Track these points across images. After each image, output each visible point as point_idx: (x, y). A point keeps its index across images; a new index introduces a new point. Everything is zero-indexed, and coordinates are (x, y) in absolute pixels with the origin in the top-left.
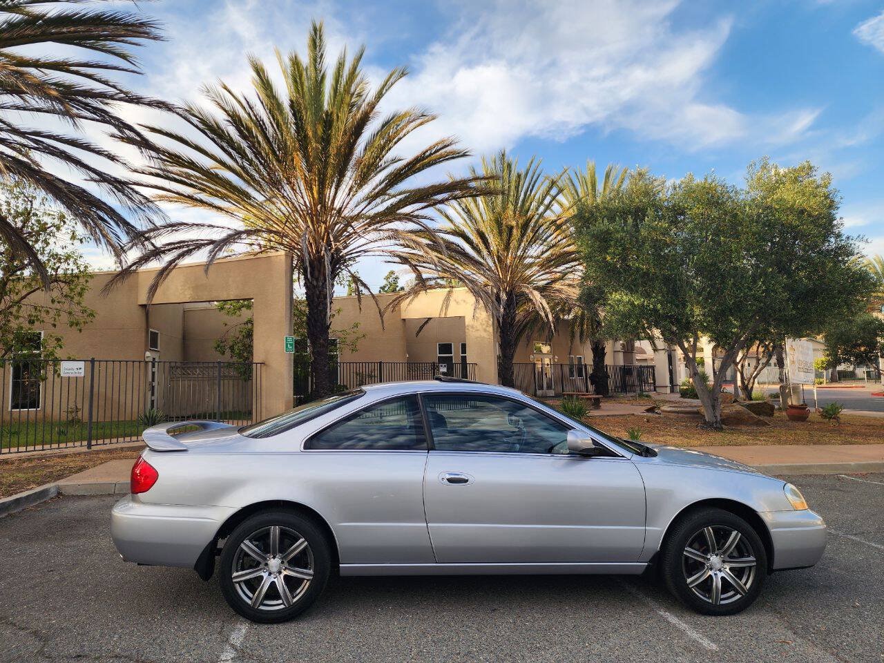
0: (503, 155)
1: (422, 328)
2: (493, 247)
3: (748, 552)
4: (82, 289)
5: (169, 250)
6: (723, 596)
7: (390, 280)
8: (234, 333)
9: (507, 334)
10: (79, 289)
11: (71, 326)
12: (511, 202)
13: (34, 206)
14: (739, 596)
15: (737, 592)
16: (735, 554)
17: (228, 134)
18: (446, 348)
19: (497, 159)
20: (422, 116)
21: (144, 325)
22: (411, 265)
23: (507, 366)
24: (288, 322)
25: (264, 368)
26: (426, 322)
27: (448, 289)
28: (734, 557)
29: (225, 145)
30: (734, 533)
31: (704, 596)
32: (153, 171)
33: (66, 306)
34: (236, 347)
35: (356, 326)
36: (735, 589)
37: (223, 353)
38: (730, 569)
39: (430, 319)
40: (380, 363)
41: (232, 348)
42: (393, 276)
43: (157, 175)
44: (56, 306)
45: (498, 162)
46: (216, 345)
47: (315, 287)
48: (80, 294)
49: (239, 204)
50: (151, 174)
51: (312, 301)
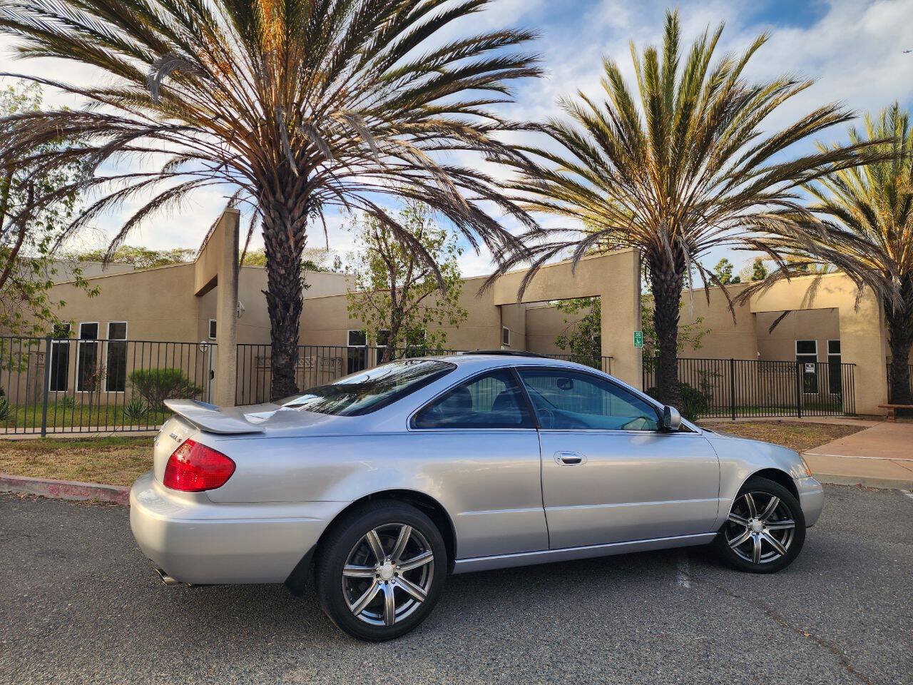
0: (895, 109)
1: (777, 322)
2: (882, 223)
3: (787, 516)
4: (457, 293)
5: (537, 252)
6: (763, 556)
7: (722, 270)
8: (575, 330)
9: (900, 329)
10: (454, 294)
11: (451, 323)
12: (907, 165)
13: (424, 227)
14: (778, 556)
15: (777, 552)
16: (775, 518)
17: (585, 141)
18: (807, 346)
19: (887, 115)
20: (790, 83)
21: (499, 323)
22: (770, 251)
23: (899, 368)
24: (636, 318)
25: (612, 362)
26: (783, 316)
27: (815, 276)
28: (774, 521)
29: (581, 152)
30: (774, 499)
31: (746, 557)
32: (514, 184)
33: (446, 308)
34: (575, 343)
35: (700, 320)
36: (774, 549)
37: (564, 348)
38: (770, 531)
39: (787, 312)
40: (732, 360)
41: (572, 344)
42: (725, 265)
43: (519, 188)
44: (440, 307)
45: (888, 118)
46: (557, 341)
47: (663, 281)
48: (456, 298)
49: (587, 205)
50: (513, 187)
51: (660, 296)
